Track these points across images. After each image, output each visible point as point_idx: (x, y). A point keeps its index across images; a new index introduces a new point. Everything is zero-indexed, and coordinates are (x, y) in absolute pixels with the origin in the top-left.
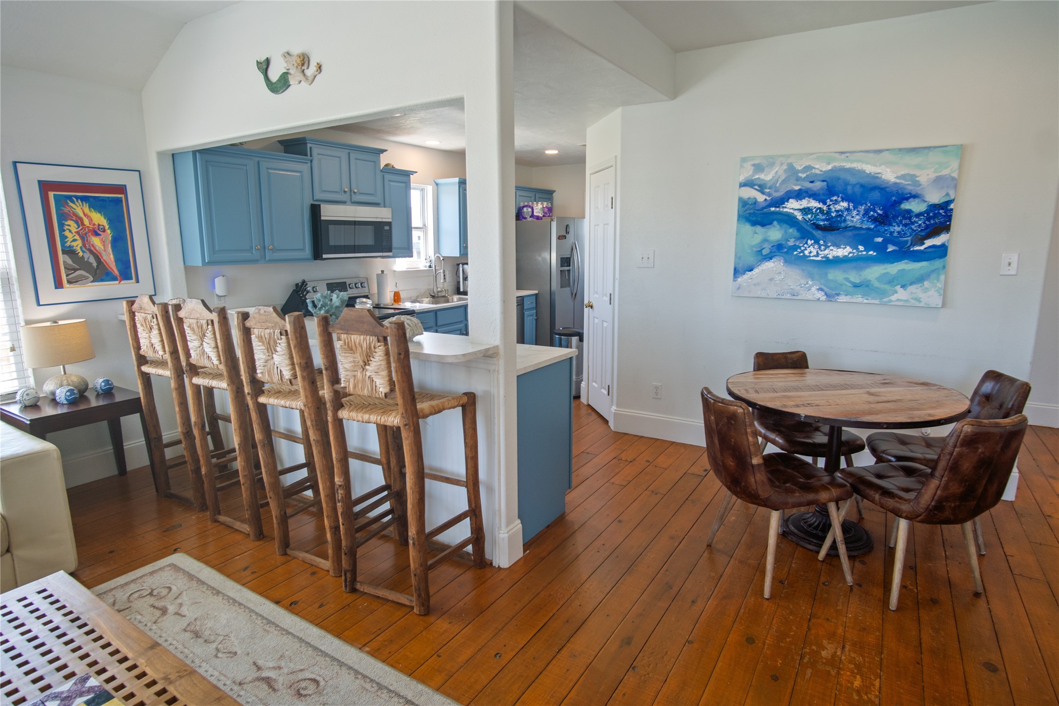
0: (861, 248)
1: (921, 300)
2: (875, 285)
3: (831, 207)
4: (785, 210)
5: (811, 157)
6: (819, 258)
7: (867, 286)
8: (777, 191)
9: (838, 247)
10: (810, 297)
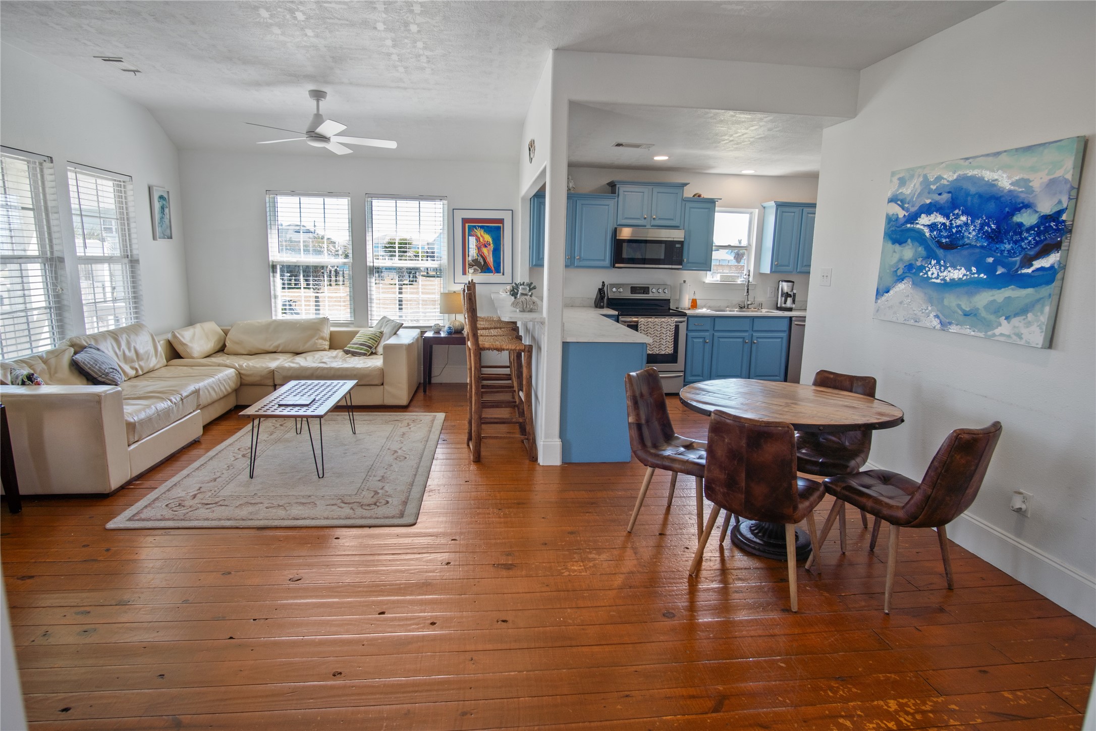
0: (974, 269)
1: (1023, 336)
2: (983, 315)
3: (953, 222)
4: (918, 226)
5: (942, 166)
6: (938, 281)
7: (975, 315)
8: (913, 206)
9: (955, 267)
10: (928, 325)
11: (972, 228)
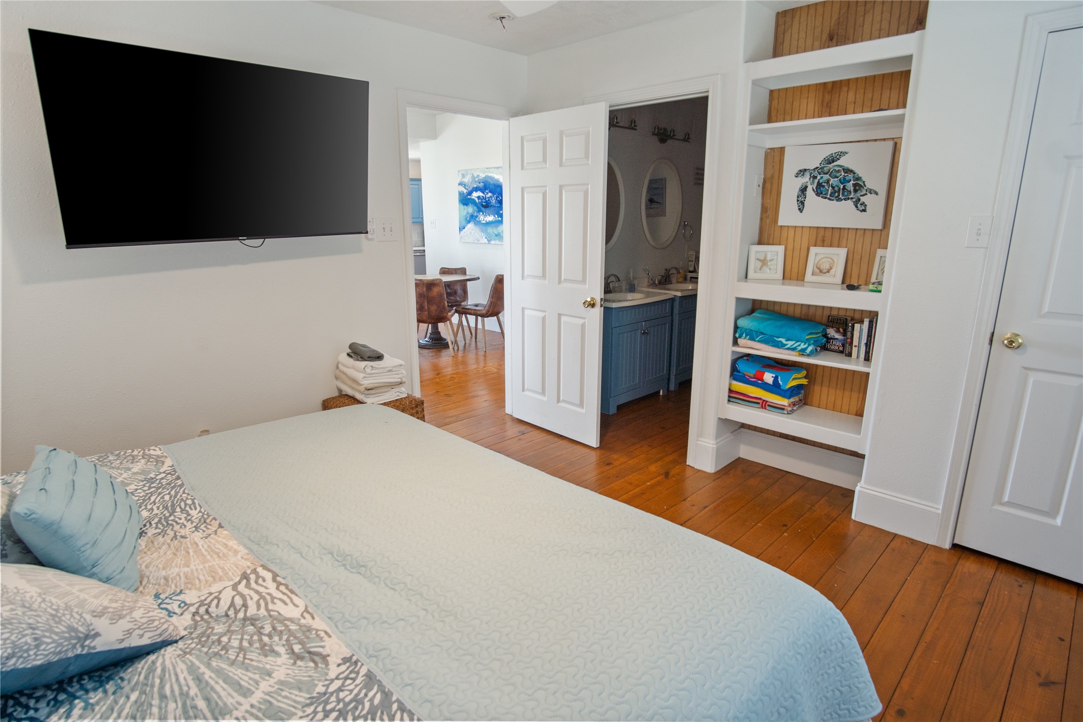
0: (496, 216)
3: (486, 196)
4: (473, 197)
5: (479, 170)
6: (484, 222)
8: (469, 188)
9: (490, 216)
10: (483, 242)
11: (493, 198)
